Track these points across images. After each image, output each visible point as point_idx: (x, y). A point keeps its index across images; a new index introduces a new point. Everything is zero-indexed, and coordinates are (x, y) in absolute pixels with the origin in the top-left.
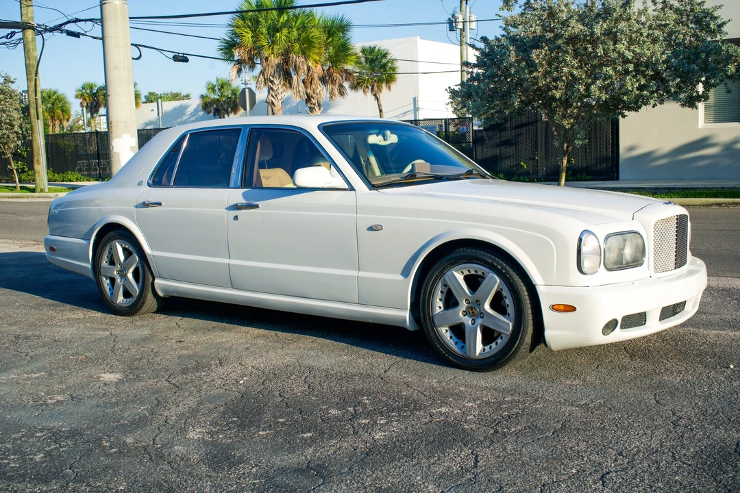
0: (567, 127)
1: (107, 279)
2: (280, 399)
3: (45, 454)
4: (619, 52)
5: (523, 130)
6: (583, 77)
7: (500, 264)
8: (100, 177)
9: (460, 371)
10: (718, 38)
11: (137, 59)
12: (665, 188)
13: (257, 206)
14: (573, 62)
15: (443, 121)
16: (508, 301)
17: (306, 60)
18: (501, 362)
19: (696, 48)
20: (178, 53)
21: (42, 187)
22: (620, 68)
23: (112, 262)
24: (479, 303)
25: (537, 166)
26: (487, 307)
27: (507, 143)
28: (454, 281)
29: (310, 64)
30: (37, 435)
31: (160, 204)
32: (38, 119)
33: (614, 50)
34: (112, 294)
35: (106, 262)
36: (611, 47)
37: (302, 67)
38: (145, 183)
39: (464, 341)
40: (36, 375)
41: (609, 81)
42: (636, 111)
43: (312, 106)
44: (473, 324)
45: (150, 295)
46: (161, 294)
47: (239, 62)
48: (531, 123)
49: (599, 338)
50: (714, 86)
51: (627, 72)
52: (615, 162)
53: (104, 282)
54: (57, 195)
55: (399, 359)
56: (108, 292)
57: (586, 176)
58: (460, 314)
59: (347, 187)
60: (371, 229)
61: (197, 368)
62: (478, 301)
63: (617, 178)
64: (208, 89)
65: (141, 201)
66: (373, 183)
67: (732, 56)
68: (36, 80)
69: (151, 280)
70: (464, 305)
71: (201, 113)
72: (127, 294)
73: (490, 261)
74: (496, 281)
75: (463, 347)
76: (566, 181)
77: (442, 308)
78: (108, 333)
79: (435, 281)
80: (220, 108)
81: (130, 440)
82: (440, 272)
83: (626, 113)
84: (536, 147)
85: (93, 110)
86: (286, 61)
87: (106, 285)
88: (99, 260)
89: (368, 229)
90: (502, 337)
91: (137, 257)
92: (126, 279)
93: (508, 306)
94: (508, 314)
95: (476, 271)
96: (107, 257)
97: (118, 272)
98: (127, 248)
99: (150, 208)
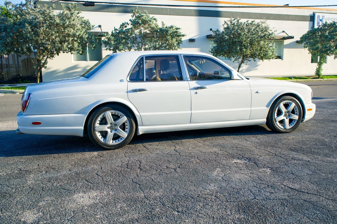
1: (98, 133)
13: (206, 88)
24: (289, 112)
28: (281, 107)
31: (144, 90)
34: (104, 140)
35: (98, 124)
38: (125, 80)
44: (287, 119)
59: (240, 79)
69: (135, 128)
70: (284, 114)
74: (294, 105)
77: (276, 116)
79: (276, 107)
87: (99, 136)
88: (94, 123)
89: (256, 93)
90: (294, 121)
91: (126, 117)
92: (116, 130)
93: (296, 112)
94: (296, 114)
95: (288, 103)
96: (99, 121)
97: (108, 128)
98: (116, 114)
99: (139, 92)
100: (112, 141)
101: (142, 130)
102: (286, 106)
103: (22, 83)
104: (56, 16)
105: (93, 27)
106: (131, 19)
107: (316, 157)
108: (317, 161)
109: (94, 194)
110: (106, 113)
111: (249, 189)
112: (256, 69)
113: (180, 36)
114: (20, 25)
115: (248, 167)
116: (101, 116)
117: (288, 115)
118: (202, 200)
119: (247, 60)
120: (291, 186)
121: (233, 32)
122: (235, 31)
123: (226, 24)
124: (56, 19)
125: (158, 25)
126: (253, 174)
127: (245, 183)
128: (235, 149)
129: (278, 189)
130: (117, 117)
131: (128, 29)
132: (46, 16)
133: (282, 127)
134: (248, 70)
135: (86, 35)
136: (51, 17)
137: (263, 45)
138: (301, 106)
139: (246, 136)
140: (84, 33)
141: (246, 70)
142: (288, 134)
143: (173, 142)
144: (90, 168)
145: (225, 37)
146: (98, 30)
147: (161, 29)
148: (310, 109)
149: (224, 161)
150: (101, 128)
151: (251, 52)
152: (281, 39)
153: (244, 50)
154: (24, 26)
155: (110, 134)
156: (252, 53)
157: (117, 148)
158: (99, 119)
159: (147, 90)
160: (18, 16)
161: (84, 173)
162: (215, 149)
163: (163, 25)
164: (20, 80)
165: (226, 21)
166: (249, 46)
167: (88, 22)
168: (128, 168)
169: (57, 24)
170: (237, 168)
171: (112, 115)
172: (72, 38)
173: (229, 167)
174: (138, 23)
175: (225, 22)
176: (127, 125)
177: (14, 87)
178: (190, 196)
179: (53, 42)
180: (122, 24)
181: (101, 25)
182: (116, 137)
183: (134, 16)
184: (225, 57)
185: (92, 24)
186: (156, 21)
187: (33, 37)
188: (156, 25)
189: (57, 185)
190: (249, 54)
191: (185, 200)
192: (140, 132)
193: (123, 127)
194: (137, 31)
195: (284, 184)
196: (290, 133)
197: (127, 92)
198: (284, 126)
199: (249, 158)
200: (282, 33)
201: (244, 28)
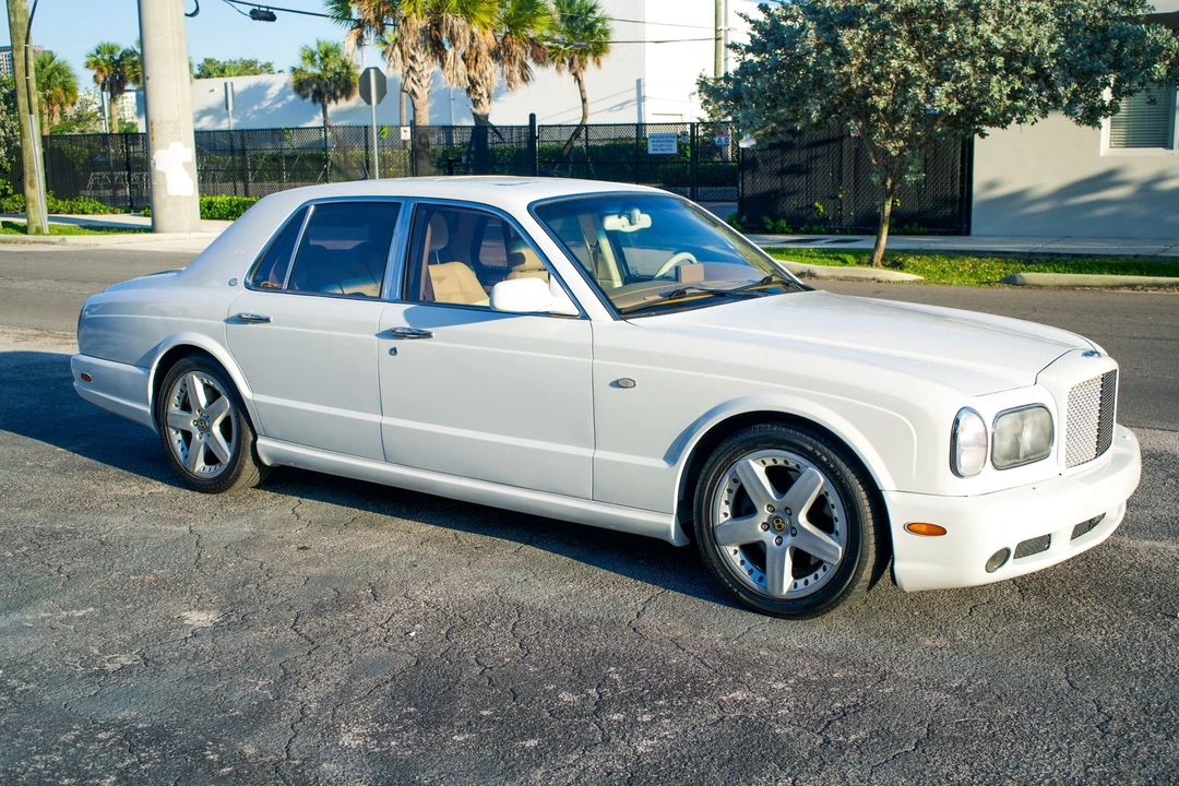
0: (893, 153)
1: (177, 433)
2: (478, 669)
3: (117, 775)
4: (981, 37)
5: (820, 151)
6: (923, 75)
7: (827, 454)
8: (131, 207)
9: (757, 617)
10: (1140, 12)
11: (192, 15)
12: (1045, 254)
13: (428, 335)
14: (908, 50)
15: (689, 126)
16: (838, 513)
17: (468, 22)
18: (823, 606)
19: (1104, 29)
20: (260, 6)
21: (39, 224)
22: (981, 63)
23: (186, 406)
24: (790, 512)
25: (841, 210)
26: (802, 519)
27: (794, 170)
28: (749, 475)
29: (475, 30)
30: (100, 736)
31: (267, 320)
32: (31, 113)
33: (975, 33)
34: (186, 457)
35: (176, 406)
36: (970, 29)
37: (462, 35)
38: (241, 282)
39: (763, 569)
40: (81, 613)
41: (964, 83)
42: (1003, 127)
43: (478, 98)
44: (779, 544)
45: (249, 463)
46: (267, 462)
47: (360, 24)
48: (833, 140)
49: (979, 576)
50: (1130, 93)
51: (993, 70)
52: (965, 206)
53: (173, 439)
54: (64, 239)
55: (658, 590)
56: (180, 455)
57: (918, 227)
58: (758, 528)
59: (576, 312)
60: (616, 384)
61: (340, 602)
62: (787, 508)
63: (968, 233)
64: (304, 58)
65: (234, 313)
66: (619, 307)
67: (1163, 48)
68: (26, 49)
69: (251, 439)
70: (764, 514)
71: (292, 97)
72: (211, 458)
73: (810, 448)
74: (819, 481)
75: (761, 579)
76: (889, 234)
77: (729, 516)
78: (185, 528)
79: (719, 473)
80: (323, 90)
81: (250, 750)
82: (728, 459)
83: (986, 129)
84: (840, 178)
85: (115, 88)
86: (437, 24)
87: (177, 441)
89: (612, 385)
90: (825, 568)
91: (229, 401)
92: (209, 433)
93: (836, 519)
94: (836, 532)
95: (786, 462)
96: (177, 397)
98: (211, 384)
99: (250, 325)
100: (200, 466)
101: (264, 451)
110: (187, 379)
116: (179, 385)
117: (786, 525)
133: (750, 579)
148: (928, 526)
155: (196, 443)
158: (177, 391)
159: (269, 322)
171: (204, 386)
193: (227, 430)
198: (761, 575)
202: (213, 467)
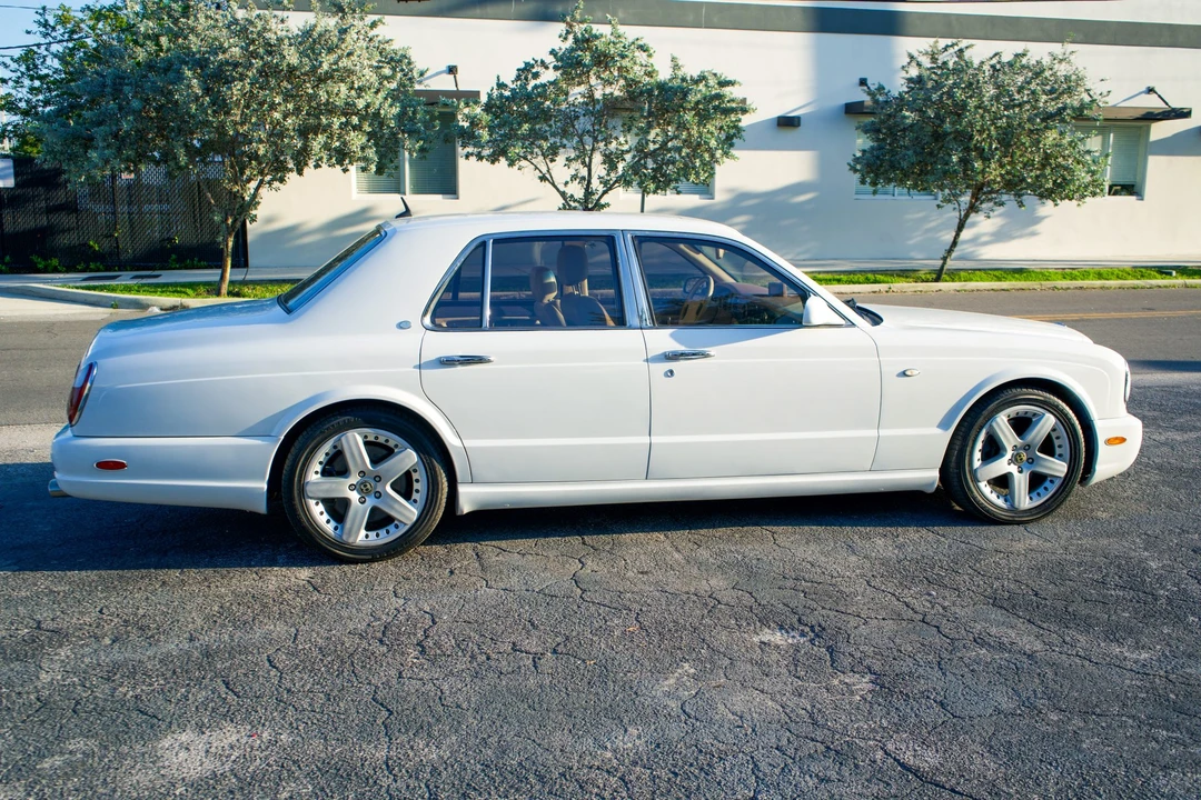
1: (317, 504)
13: (705, 355)
18: (1055, 507)
23: (336, 471)
24: (1029, 448)
25: (117, 248)
26: (1037, 451)
28: (998, 425)
31: (480, 360)
34: (336, 528)
35: (318, 473)
38: (415, 324)
44: (1020, 472)
53: (312, 511)
59: (842, 322)
60: (904, 374)
62: (1026, 446)
63: (245, 265)
65: (431, 354)
69: (446, 490)
70: (1009, 453)
74: (1050, 422)
77: (980, 461)
79: (979, 428)
87: (319, 513)
88: (302, 470)
89: (898, 375)
90: (1052, 482)
91: (414, 454)
92: (378, 495)
93: (1060, 446)
94: (1060, 455)
95: (1026, 413)
96: (321, 463)
97: (353, 487)
98: (382, 440)
99: (460, 368)
100: (363, 532)
101: (470, 498)
102: (1021, 425)
103: (180, 268)
104: (286, 42)
105: (422, 74)
106: (557, 48)
107: (1068, 639)
108: (1064, 657)
109: (229, 736)
110: (343, 439)
111: (752, 758)
112: (1034, 234)
113: (733, 110)
114: (166, 70)
115: (796, 665)
116: (327, 447)
117: (1025, 458)
118: (571, 789)
119: (990, 200)
120: (908, 758)
121: (935, 97)
122: (944, 93)
123: (914, 64)
124: (285, 53)
125: (656, 68)
126: (800, 695)
127: (753, 730)
128: (790, 583)
129: (856, 766)
130: (384, 452)
131: (544, 86)
132: (253, 41)
133: (1000, 502)
134: (1000, 236)
135: (391, 106)
136: (271, 46)
137: (1056, 145)
138: (1079, 427)
139: (862, 529)
140: (386, 99)
141: (993, 234)
142: (1021, 528)
143: (584, 543)
144: (258, 633)
145: (905, 117)
146: (445, 83)
147: (662, 86)
148: (1117, 438)
149: (724, 636)
150: (326, 487)
151: (1003, 172)
152: (1137, 119)
153: (978, 165)
154: (180, 77)
155: (359, 508)
156: (1007, 177)
157: (382, 559)
158: (321, 456)
159: (489, 361)
160: (164, 40)
161: (229, 653)
162: (718, 582)
163: (676, 67)
164: (174, 256)
165: (916, 54)
166: (996, 149)
167: (405, 56)
168: (381, 641)
169: (292, 69)
170: (756, 669)
171: (367, 444)
172: (344, 120)
173: (728, 661)
174: (579, 63)
175: (912, 57)
176: (417, 481)
177: (149, 285)
178: (536, 771)
179: (278, 133)
180: (523, 66)
181: (455, 67)
182: (378, 520)
183: (571, 37)
184: (906, 190)
185: (419, 65)
186: (650, 56)
187: (207, 114)
188: (650, 69)
189: (125, 695)
190: (998, 179)
191: (511, 787)
192: (465, 507)
193: (405, 486)
194: (577, 93)
195: (890, 747)
196: (1029, 527)
197: (420, 367)
198: (1009, 498)
199: (820, 626)
200: (1143, 95)
201: (978, 82)
202: (382, 532)
